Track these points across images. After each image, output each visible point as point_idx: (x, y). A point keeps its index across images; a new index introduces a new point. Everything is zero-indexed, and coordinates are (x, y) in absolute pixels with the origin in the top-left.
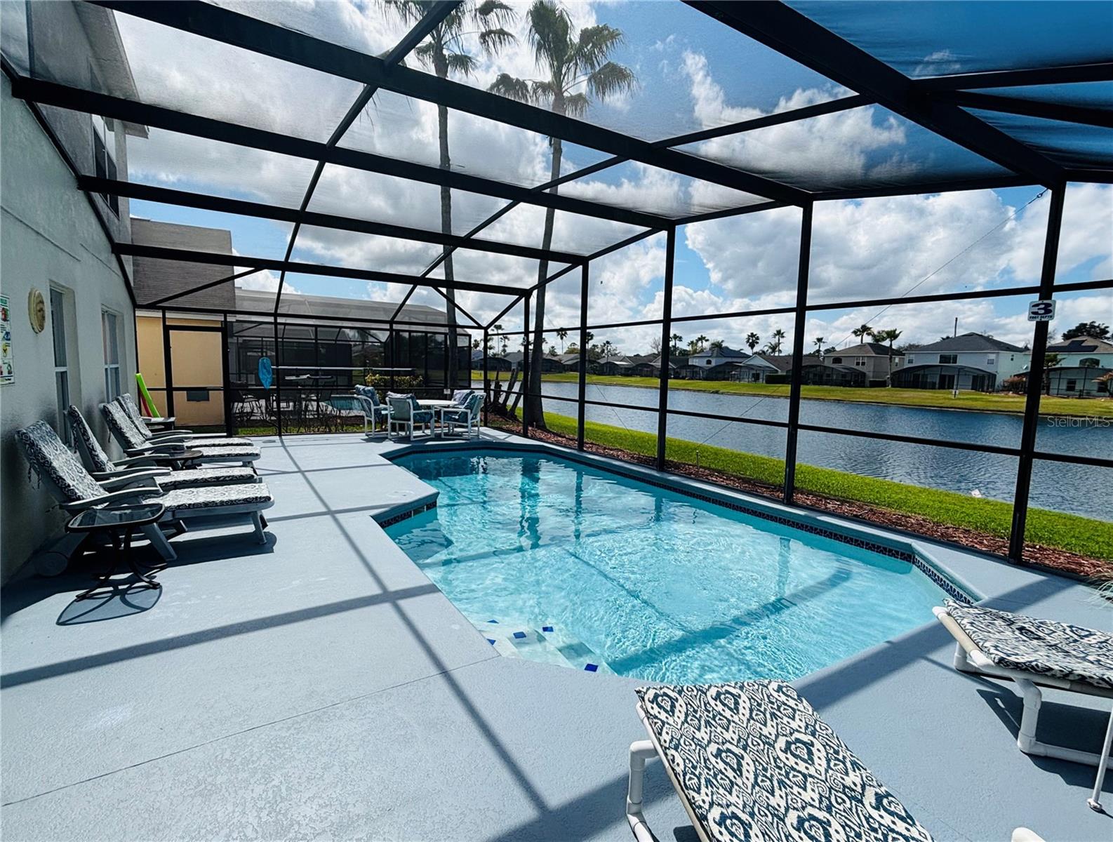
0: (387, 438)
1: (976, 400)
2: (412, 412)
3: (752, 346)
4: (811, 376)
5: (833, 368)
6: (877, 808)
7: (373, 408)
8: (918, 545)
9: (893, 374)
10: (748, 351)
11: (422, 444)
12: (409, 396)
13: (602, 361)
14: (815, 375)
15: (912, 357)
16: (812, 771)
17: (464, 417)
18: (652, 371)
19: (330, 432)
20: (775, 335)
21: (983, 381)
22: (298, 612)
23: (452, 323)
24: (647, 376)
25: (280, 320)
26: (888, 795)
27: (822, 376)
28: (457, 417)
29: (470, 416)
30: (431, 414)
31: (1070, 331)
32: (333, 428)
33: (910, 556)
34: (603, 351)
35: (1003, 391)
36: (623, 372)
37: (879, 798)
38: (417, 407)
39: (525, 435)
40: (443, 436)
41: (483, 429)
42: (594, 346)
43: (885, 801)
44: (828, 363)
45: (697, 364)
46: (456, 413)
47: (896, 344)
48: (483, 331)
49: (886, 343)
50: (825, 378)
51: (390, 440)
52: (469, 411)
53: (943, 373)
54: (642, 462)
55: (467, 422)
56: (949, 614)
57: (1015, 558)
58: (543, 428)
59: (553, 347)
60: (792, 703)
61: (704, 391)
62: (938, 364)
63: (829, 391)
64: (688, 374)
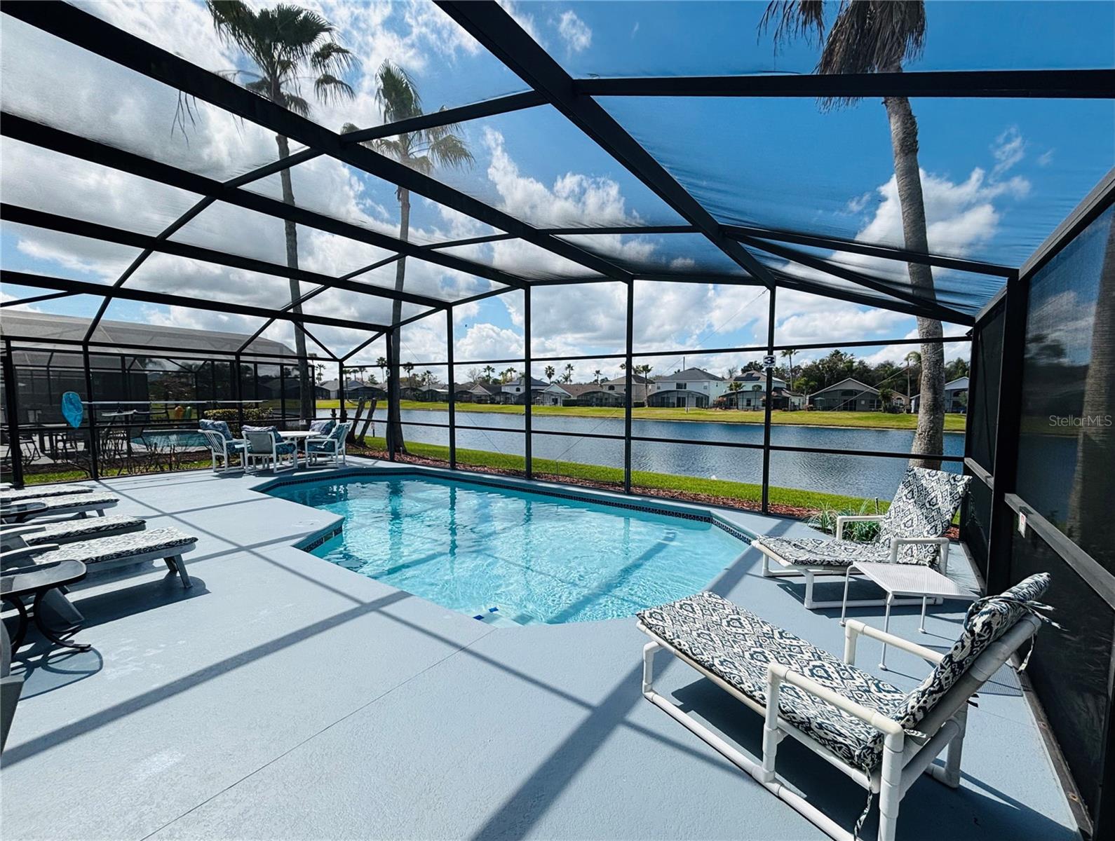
0: (244, 472)
1: (699, 414)
2: (274, 445)
3: (550, 376)
4: (594, 400)
5: (609, 394)
6: (782, 638)
7: (225, 442)
8: (714, 511)
9: (649, 397)
10: (547, 380)
11: (290, 475)
12: (270, 428)
13: (424, 389)
14: (597, 399)
15: (660, 384)
16: (746, 631)
17: (331, 447)
18: (471, 397)
19: (163, 471)
20: (567, 368)
21: (702, 401)
22: (290, 635)
23: (303, 356)
24: (466, 402)
25: (91, 349)
26: (784, 631)
27: (601, 399)
28: (323, 447)
29: (337, 445)
30: (294, 445)
31: (745, 367)
32: (166, 468)
33: (709, 519)
34: (424, 380)
35: (713, 407)
36: (445, 398)
37: (780, 633)
38: (279, 439)
39: (392, 460)
40: (308, 467)
41: (348, 458)
42: (414, 375)
43: (784, 634)
44: (606, 390)
45: (508, 391)
46: (322, 443)
47: (649, 375)
48: (338, 363)
49: (643, 375)
50: (604, 401)
51: (249, 474)
52: (336, 440)
53: (679, 396)
54: (517, 474)
55: (334, 451)
56: (761, 543)
57: (765, 512)
58: (405, 452)
59: (372, 376)
60: (720, 601)
61: (517, 414)
62: (675, 389)
63: (608, 411)
64: (502, 399)
